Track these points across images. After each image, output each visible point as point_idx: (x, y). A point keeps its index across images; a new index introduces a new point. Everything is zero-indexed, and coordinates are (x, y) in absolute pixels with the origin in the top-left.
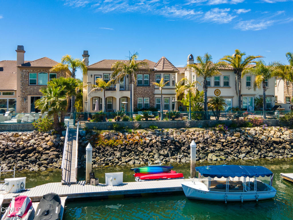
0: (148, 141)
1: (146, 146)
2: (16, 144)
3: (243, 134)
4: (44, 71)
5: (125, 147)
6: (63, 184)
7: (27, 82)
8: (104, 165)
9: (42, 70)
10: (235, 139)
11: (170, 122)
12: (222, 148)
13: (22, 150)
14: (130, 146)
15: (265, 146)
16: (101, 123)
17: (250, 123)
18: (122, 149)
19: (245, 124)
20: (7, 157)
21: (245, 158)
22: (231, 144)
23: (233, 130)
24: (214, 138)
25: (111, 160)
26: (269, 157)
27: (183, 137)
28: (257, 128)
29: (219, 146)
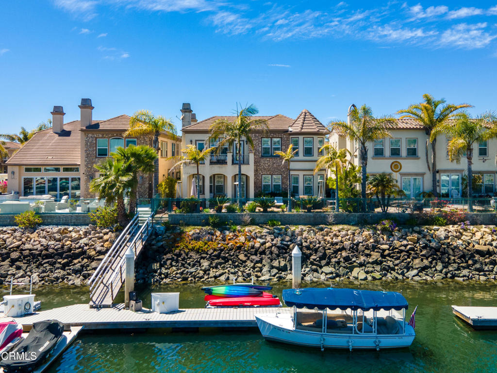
0: (257, 245)
1: (253, 253)
2: (59, 244)
3: (424, 236)
4: (118, 136)
5: (220, 253)
6: (92, 307)
7: (94, 152)
8: (179, 280)
9: (115, 135)
10: (406, 246)
11: (303, 215)
12: (380, 259)
13: (66, 253)
14: (227, 251)
15: (458, 259)
16: (192, 215)
17: (441, 219)
18: (214, 256)
19: (431, 221)
20: (42, 263)
21: (416, 278)
22: (398, 252)
23: (407, 230)
24: (371, 243)
25: (193, 272)
26: (461, 277)
27: (318, 240)
28: (453, 227)
29: (375, 256)
